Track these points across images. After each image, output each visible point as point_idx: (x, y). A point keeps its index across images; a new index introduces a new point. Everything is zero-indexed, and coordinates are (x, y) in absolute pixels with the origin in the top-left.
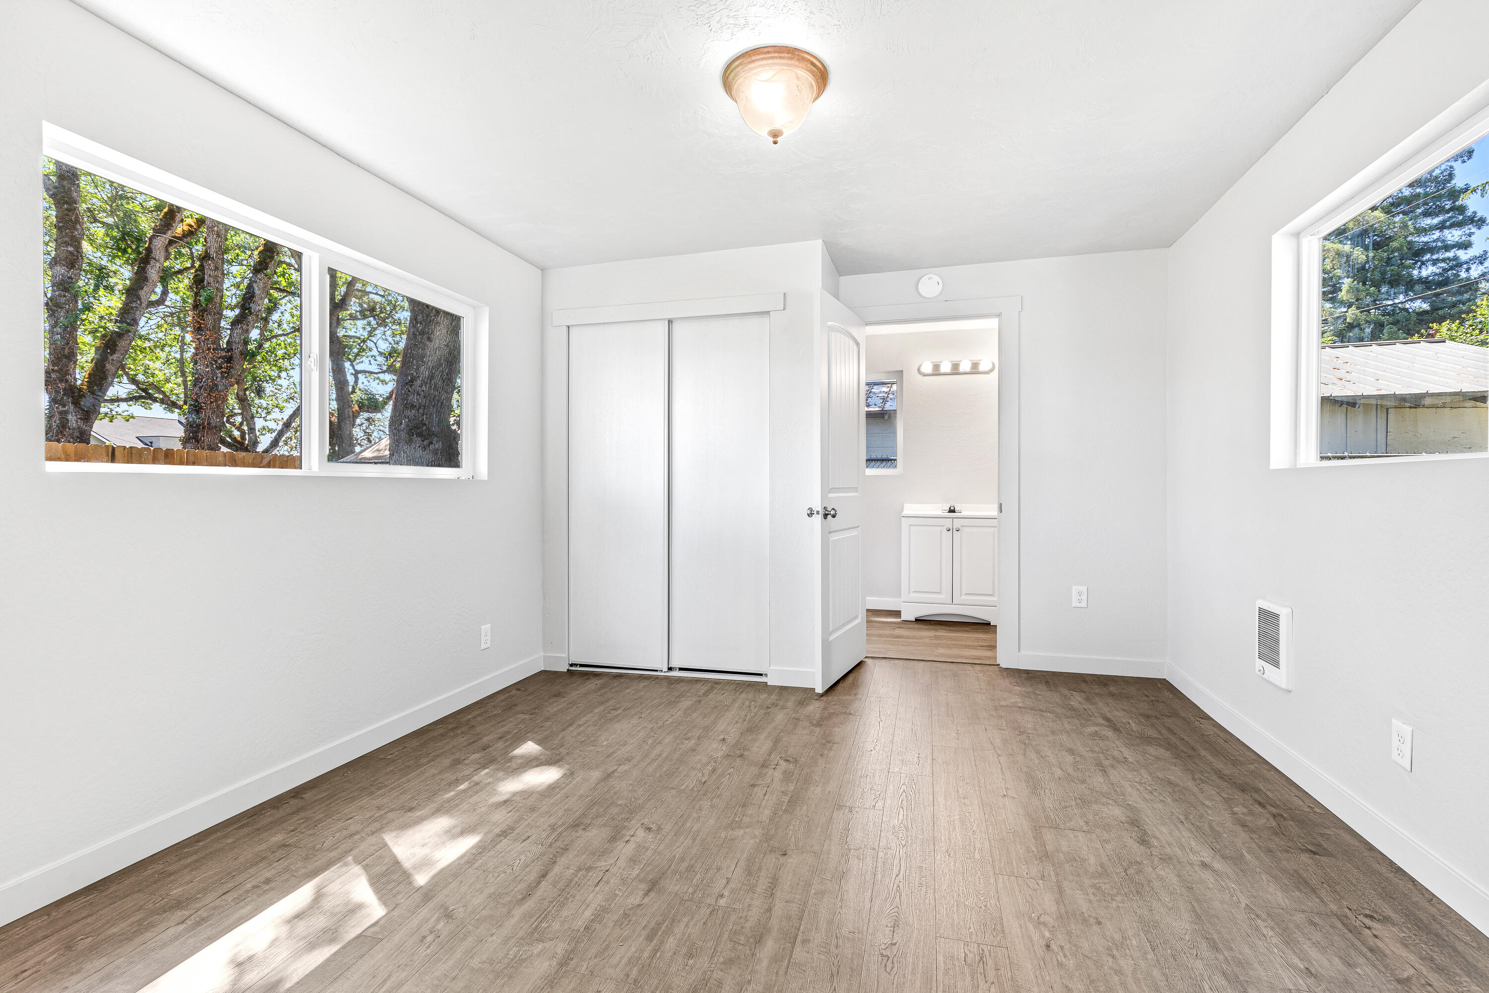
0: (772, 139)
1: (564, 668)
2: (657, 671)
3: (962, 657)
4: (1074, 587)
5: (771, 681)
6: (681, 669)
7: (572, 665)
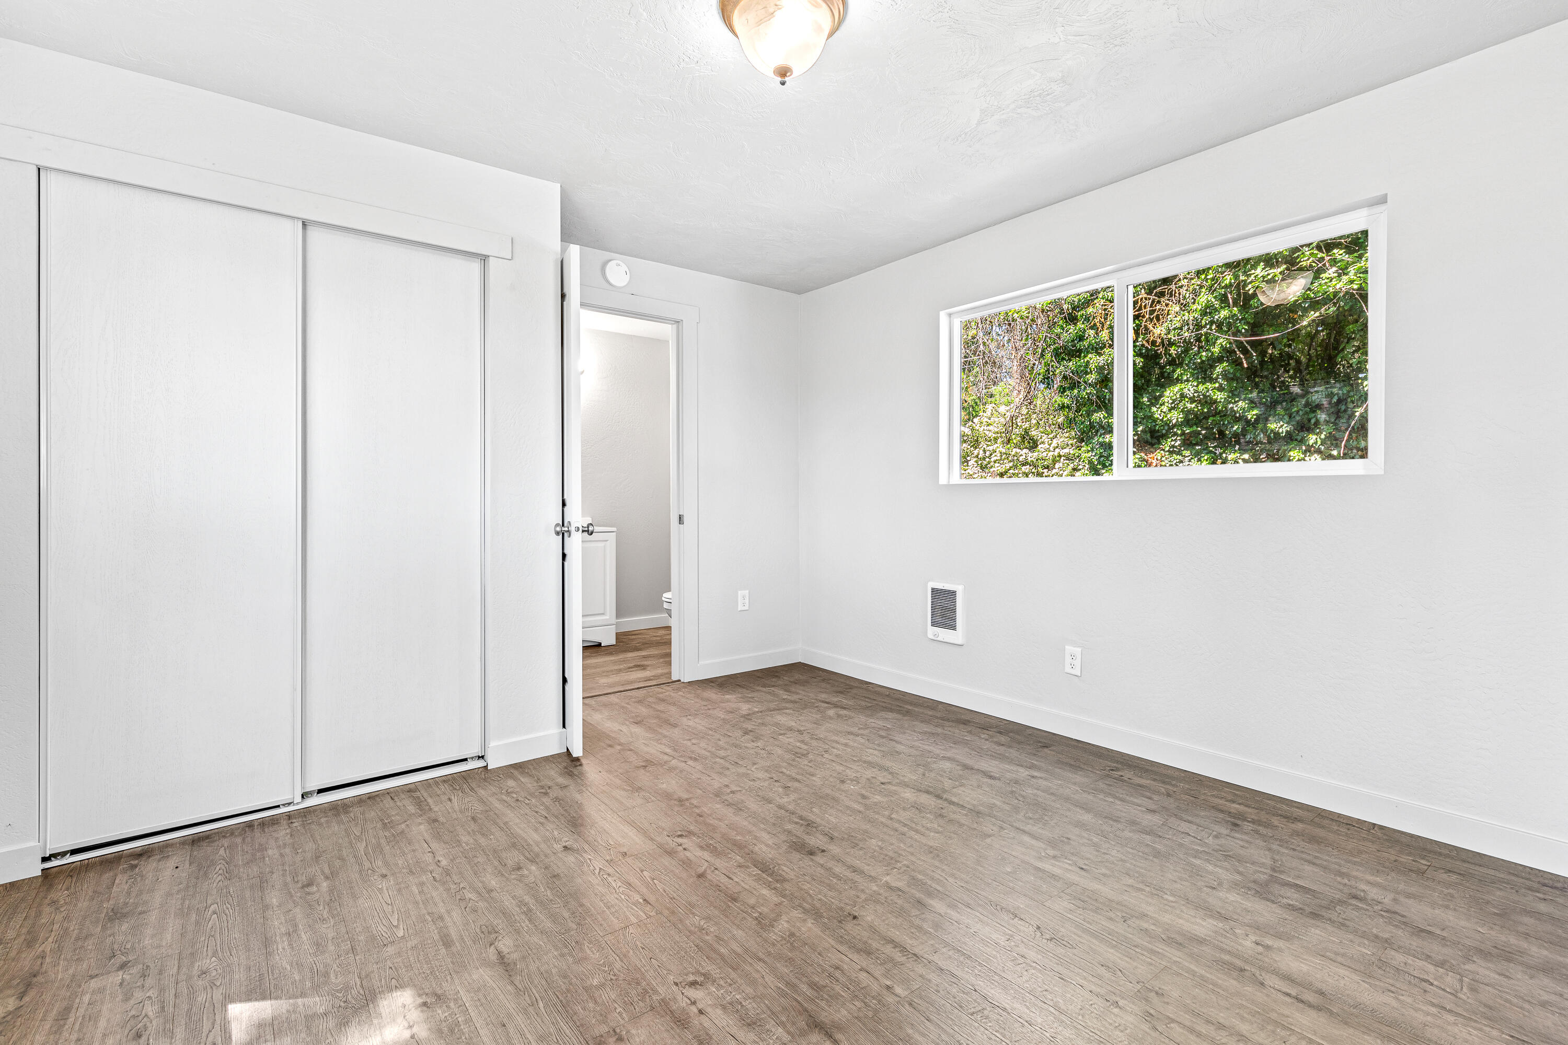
0: (780, 79)
1: (35, 869)
2: (278, 806)
3: (632, 682)
4: (739, 592)
5: (494, 763)
6: (320, 791)
7: (44, 860)
